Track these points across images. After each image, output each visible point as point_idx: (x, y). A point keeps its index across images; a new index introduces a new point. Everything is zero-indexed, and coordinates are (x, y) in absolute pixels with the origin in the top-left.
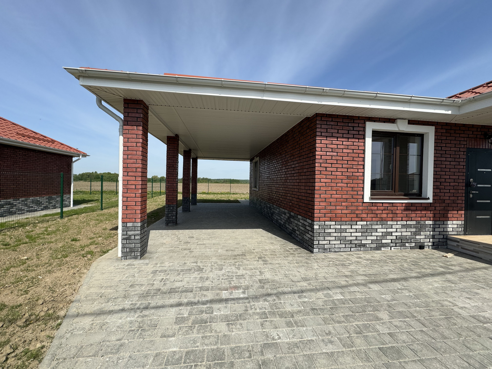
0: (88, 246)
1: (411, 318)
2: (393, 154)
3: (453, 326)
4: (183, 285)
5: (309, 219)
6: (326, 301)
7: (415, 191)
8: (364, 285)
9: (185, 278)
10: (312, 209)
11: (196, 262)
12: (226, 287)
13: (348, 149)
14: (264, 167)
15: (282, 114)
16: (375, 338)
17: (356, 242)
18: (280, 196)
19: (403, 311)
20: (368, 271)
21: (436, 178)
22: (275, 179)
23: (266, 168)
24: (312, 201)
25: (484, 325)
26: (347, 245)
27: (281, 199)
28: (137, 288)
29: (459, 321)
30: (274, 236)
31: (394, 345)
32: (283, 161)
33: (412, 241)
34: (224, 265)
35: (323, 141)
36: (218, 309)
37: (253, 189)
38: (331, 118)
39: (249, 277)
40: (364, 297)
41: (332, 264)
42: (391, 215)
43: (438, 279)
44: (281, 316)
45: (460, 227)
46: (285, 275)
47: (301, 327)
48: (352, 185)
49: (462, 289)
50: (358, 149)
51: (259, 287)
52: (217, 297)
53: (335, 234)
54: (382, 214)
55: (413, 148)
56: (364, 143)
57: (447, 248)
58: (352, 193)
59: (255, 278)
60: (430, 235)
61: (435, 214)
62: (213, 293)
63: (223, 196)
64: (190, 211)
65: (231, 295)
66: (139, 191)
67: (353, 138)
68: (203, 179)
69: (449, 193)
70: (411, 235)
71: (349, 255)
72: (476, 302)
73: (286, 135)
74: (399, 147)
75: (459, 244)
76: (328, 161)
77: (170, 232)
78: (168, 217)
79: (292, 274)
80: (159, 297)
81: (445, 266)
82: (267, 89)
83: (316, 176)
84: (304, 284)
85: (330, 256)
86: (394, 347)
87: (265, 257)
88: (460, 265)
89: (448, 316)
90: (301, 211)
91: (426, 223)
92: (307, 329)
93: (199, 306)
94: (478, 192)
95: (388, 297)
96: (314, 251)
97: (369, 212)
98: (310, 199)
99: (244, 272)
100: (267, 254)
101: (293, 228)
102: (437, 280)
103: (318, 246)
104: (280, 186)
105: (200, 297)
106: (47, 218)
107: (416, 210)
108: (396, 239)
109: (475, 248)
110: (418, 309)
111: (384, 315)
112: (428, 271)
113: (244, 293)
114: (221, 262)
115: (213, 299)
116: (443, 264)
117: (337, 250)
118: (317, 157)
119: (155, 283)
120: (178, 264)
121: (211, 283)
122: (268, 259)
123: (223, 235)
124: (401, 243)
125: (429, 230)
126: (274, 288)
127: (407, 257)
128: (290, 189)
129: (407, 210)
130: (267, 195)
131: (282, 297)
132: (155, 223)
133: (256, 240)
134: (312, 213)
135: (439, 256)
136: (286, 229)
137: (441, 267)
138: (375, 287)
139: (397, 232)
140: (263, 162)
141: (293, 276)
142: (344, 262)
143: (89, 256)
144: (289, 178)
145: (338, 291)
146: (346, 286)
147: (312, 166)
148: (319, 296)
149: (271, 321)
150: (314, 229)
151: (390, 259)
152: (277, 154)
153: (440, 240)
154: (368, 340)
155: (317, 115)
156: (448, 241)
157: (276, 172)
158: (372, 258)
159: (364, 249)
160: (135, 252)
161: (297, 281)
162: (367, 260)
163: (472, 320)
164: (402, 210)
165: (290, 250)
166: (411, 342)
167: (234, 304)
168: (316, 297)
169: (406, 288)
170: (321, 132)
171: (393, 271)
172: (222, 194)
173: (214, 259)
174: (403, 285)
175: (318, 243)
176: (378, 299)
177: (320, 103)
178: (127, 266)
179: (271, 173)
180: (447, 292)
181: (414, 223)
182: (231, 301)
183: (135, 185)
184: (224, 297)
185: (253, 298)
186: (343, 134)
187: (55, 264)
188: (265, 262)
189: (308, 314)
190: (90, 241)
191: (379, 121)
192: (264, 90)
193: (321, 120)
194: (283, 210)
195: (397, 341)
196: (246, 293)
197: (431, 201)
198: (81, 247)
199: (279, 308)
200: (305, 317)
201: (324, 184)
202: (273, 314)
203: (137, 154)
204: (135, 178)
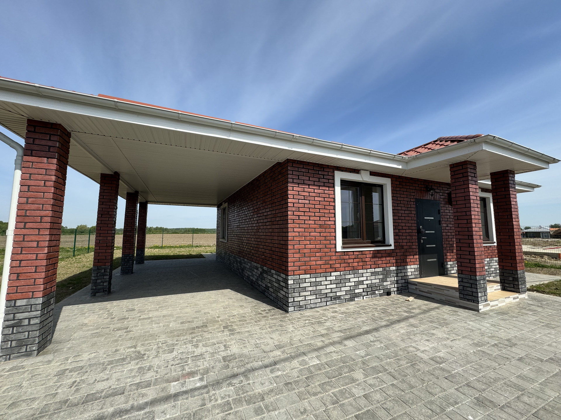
1: (383, 372)
2: (360, 203)
3: (417, 373)
4: (108, 385)
5: (283, 273)
6: (301, 370)
7: (380, 238)
8: (340, 343)
9: (114, 374)
10: (285, 262)
11: (135, 347)
12: (176, 376)
13: (319, 197)
14: (233, 215)
15: (251, 157)
16: (351, 405)
17: (331, 295)
18: (251, 248)
19: (376, 366)
20: (343, 326)
21: (395, 226)
22: (246, 228)
23: (235, 216)
24: (285, 253)
25: (440, 366)
26: (322, 299)
27: (253, 251)
28: (24, 406)
29: (422, 365)
30: (244, 297)
31: (369, 408)
32: (255, 207)
33: (381, 288)
34: (177, 344)
35: (295, 189)
36: (162, 412)
37: (221, 240)
38: (302, 165)
39: (209, 355)
40: (339, 357)
41: (308, 323)
42: (361, 264)
43: (404, 325)
44: (248, 402)
45: (417, 270)
46: (255, 345)
47: (273, 411)
48: (325, 234)
49: (422, 331)
50: (329, 198)
51: (222, 368)
52: (162, 394)
53: (311, 289)
54: (353, 263)
55: (376, 196)
56: (334, 191)
57: (409, 292)
58: (325, 242)
59: (218, 356)
60: (394, 280)
61: (397, 260)
62: (156, 389)
63: (182, 249)
64: (132, 273)
65: (183, 387)
66: (44, 250)
67: (324, 186)
68: (157, 228)
69: (406, 239)
70: (379, 282)
71: (325, 310)
72: (433, 343)
73: (257, 180)
74: (364, 197)
75: (417, 287)
76: (301, 209)
77: (97, 306)
78: (95, 283)
79: (264, 342)
80: (64, 414)
81: (408, 310)
82: (233, 129)
83: (289, 225)
84: (278, 353)
85: (306, 314)
86: (369, 410)
87: (232, 326)
88: (419, 307)
89: (413, 363)
90: (274, 264)
91: (391, 269)
92: (279, 413)
93: (133, 414)
94: (426, 238)
95: (362, 353)
96: (289, 310)
97: (342, 262)
98: (284, 251)
99: (204, 350)
100: (235, 320)
101: (266, 285)
102: (402, 326)
103: (293, 304)
104: (252, 237)
105: (136, 399)
107: (382, 257)
108: (367, 287)
109: (428, 290)
110: (388, 360)
111: (359, 375)
112: (395, 318)
113: (201, 379)
114: (172, 340)
115: (156, 399)
116: (406, 309)
117: (313, 306)
118: (289, 205)
119: (59, 391)
120: (105, 354)
121: (154, 374)
122: (236, 327)
123: (179, 303)
124: (372, 291)
125: (393, 275)
126: (242, 365)
127: (377, 305)
128: (262, 240)
129: (374, 257)
130: (236, 247)
131: (251, 376)
132: (72, 295)
133: (222, 304)
134: (286, 266)
135: (403, 300)
136: (259, 287)
137: (406, 312)
138: (350, 343)
139: (367, 280)
140: (233, 209)
141: (265, 345)
142: (320, 319)
144: (261, 227)
145: (314, 354)
146: (322, 348)
147: (285, 214)
148: (294, 365)
149: (236, 412)
150: (288, 284)
151: (363, 309)
152: (247, 200)
153: (403, 285)
154: (345, 409)
155: (288, 161)
156: (409, 285)
157: (247, 220)
158: (347, 311)
159: (339, 302)
160: (27, 345)
161: (269, 350)
162: (342, 313)
163: (432, 362)
164: (370, 258)
165: (262, 313)
166: (384, 400)
167: (187, 399)
168: (290, 367)
169: (378, 339)
170: (293, 179)
171: (366, 322)
172: (181, 247)
173: (163, 338)
174: (375, 337)
175: (293, 301)
176: (353, 357)
177: (290, 149)
178: (8, 371)
179: (241, 221)
180: (411, 337)
181: (381, 269)
182: (182, 395)
183: (38, 242)
184: (172, 391)
185: (213, 385)
186: (314, 181)
188: (232, 332)
189: (281, 392)
191: (346, 171)
192: (230, 129)
193: (293, 166)
194: (255, 264)
195: (371, 403)
196: (205, 379)
197: (392, 247)
199: (247, 392)
200: (278, 397)
201: (297, 234)
202: (238, 401)
203: (45, 197)
204: (39, 231)
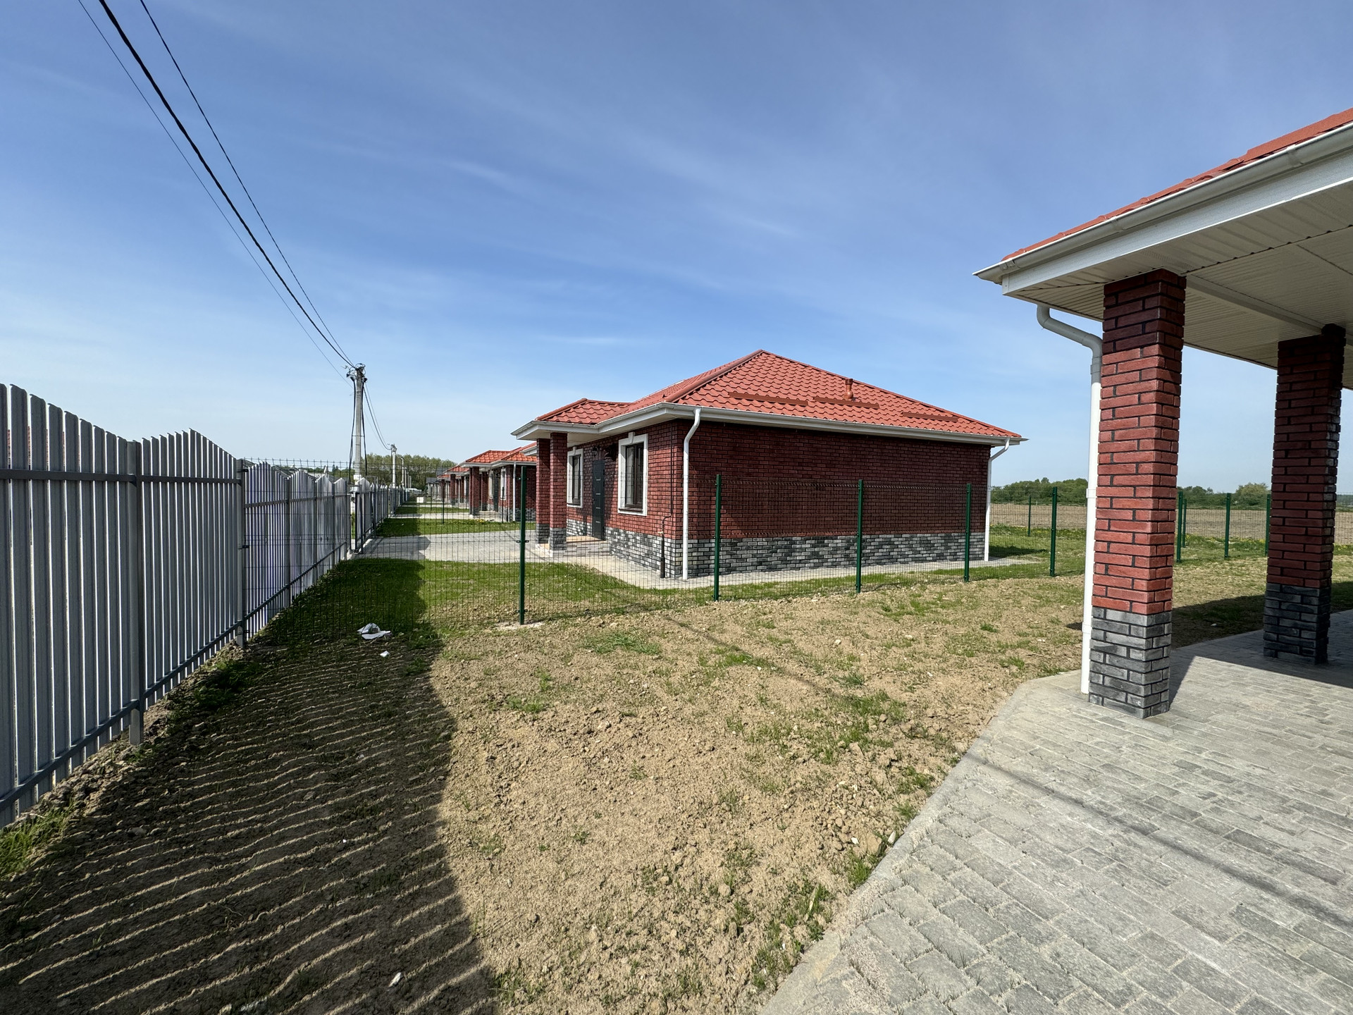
0: (1013, 647)
4: (1294, 845)
9: (1312, 834)
28: (1124, 778)
66: (1145, 527)
78: (1276, 627)
80: (1190, 830)
106: (942, 577)
119: (1182, 791)
120: (1290, 783)
132: (1218, 640)
143: (1014, 669)
160: (1127, 693)
183: (1134, 510)
187: (952, 661)
190: (1017, 639)
198: (1000, 646)
203: (1141, 425)
204: (1135, 489)
